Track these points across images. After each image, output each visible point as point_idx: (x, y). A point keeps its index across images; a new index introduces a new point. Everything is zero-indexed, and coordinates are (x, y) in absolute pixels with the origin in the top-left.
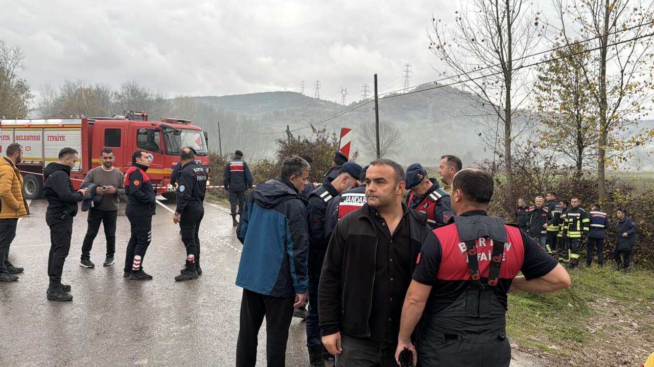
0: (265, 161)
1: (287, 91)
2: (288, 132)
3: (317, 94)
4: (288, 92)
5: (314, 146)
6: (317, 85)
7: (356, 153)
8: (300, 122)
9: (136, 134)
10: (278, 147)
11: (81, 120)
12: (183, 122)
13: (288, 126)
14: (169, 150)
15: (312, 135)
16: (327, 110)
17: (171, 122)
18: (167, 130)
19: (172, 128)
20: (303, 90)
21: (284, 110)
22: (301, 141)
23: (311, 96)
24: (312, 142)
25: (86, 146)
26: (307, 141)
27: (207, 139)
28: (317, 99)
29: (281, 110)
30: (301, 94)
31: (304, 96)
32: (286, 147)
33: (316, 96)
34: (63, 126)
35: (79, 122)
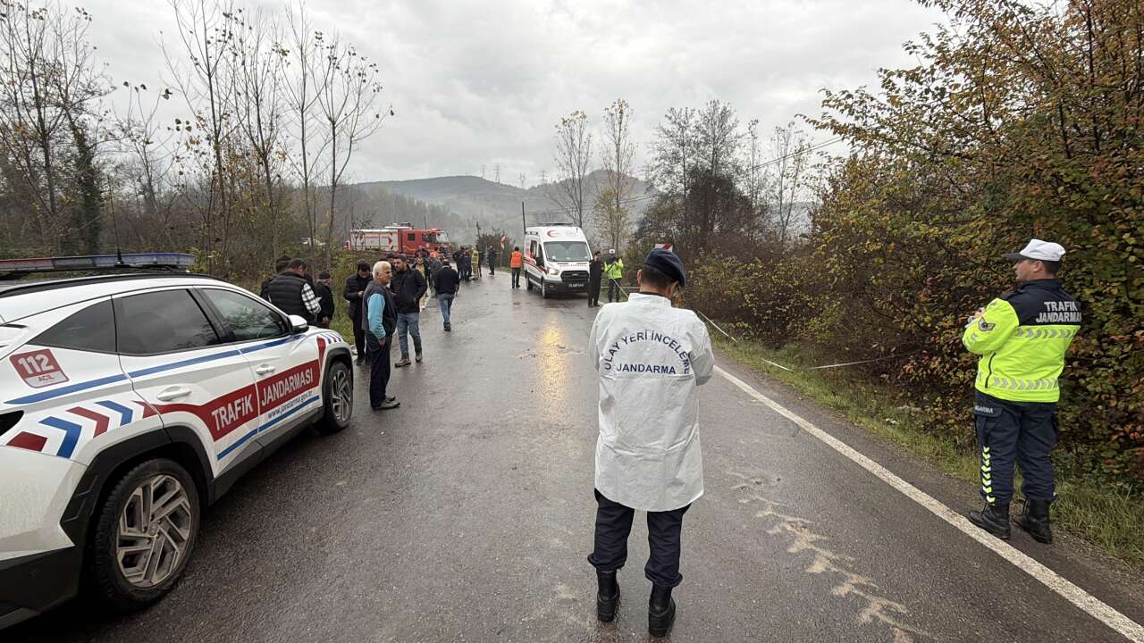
11: (397, 230)
16: (507, 194)
21: (467, 195)
28: (497, 183)
29: (464, 195)
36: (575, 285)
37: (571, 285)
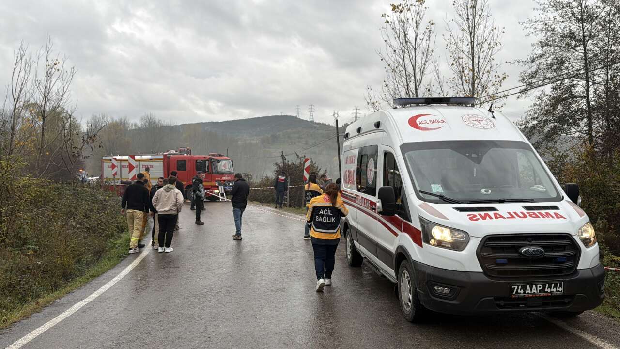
0: (267, 177)
1: (283, 115)
2: (283, 157)
3: (312, 117)
4: (285, 116)
5: (298, 167)
6: (312, 109)
7: (326, 171)
8: (295, 144)
9: (195, 163)
10: (275, 168)
11: (163, 156)
12: (220, 155)
13: (282, 152)
14: (214, 171)
15: (297, 160)
16: (320, 131)
17: (214, 155)
18: (213, 160)
19: (215, 159)
20: (298, 114)
21: (281, 133)
22: (290, 164)
23: (306, 119)
24: (297, 164)
25: (166, 170)
26: (293, 164)
27: (233, 165)
28: (311, 121)
29: (278, 133)
30: (296, 117)
31: (299, 119)
32: (280, 168)
33: (310, 119)
34: (151, 159)
35: (162, 157)
36: (534, 290)
37: (517, 290)
